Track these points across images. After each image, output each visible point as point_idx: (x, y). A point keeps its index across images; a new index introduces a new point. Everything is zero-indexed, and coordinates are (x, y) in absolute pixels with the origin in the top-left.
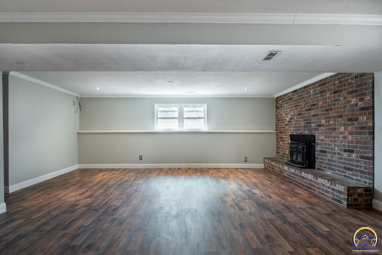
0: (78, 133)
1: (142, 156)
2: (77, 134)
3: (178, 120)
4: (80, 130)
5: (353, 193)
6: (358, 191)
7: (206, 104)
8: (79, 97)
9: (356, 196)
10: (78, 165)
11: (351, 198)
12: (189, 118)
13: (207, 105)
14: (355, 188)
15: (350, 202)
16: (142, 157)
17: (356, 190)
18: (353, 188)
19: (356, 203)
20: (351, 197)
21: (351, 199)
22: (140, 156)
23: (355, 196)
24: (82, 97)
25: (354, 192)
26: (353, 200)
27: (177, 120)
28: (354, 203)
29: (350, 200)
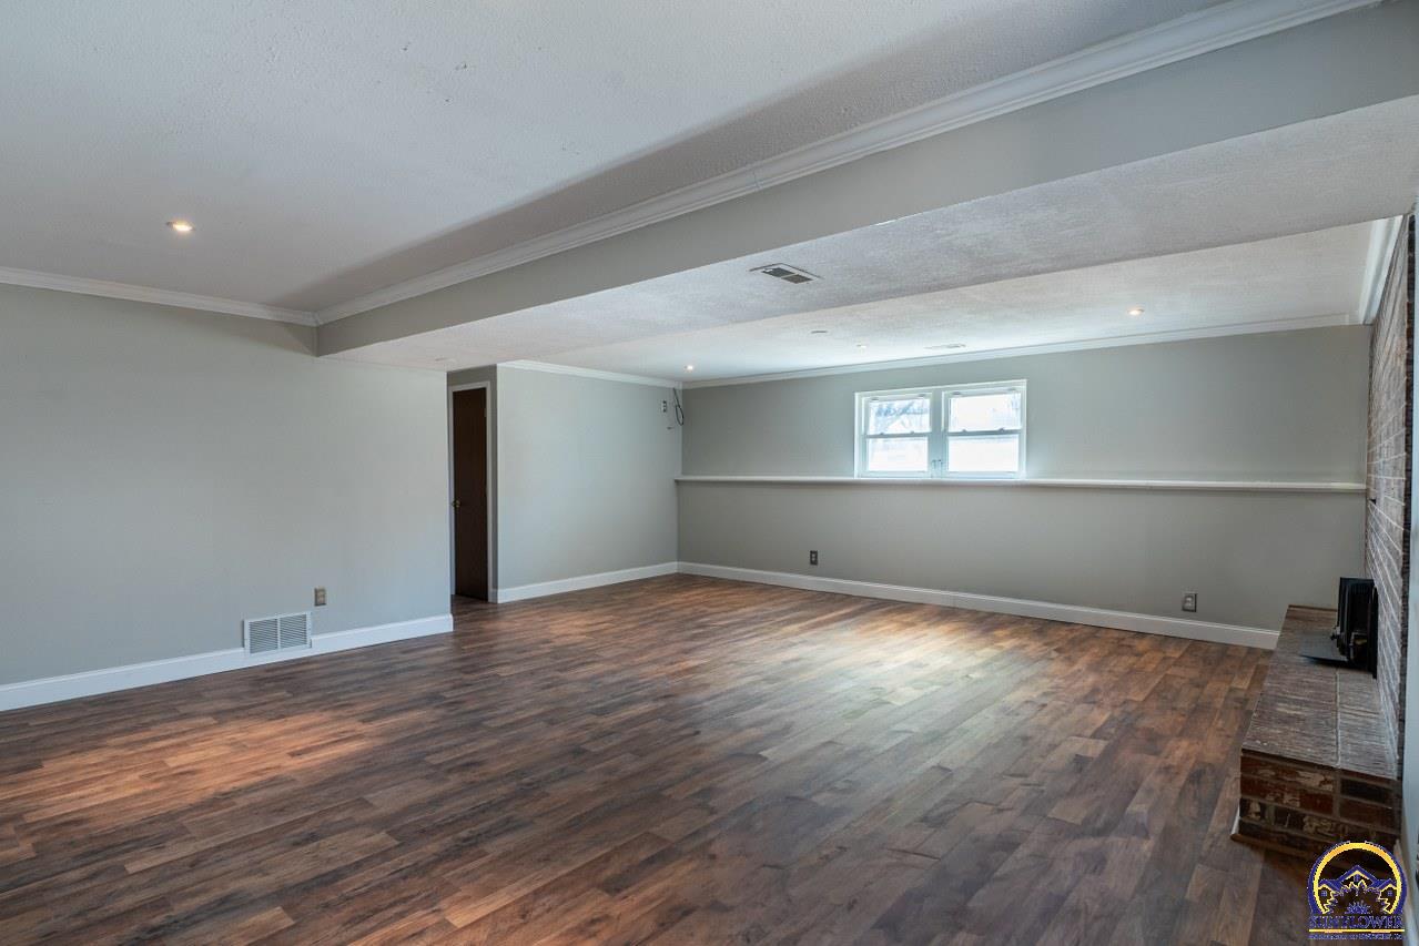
0: (677, 482)
1: (816, 553)
2: (672, 482)
3: (926, 442)
4: (684, 473)
5: (1274, 782)
6: (1302, 781)
7: (1025, 380)
8: (681, 387)
9: (1290, 801)
10: (676, 563)
11: (1262, 801)
12: (964, 433)
13: (1028, 382)
14: (1289, 766)
15: (1253, 816)
16: (816, 557)
17: (1293, 773)
18: (1279, 762)
19: (1293, 832)
20: (1264, 797)
21: (1263, 807)
22: (812, 552)
23: (1287, 798)
24: (687, 387)
25: (1277, 777)
26: (1271, 812)
27: (924, 442)
28: (1279, 829)
29: (1255, 807)
